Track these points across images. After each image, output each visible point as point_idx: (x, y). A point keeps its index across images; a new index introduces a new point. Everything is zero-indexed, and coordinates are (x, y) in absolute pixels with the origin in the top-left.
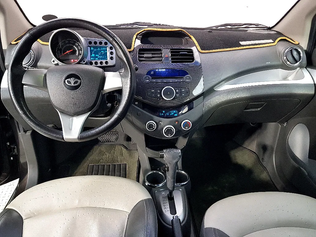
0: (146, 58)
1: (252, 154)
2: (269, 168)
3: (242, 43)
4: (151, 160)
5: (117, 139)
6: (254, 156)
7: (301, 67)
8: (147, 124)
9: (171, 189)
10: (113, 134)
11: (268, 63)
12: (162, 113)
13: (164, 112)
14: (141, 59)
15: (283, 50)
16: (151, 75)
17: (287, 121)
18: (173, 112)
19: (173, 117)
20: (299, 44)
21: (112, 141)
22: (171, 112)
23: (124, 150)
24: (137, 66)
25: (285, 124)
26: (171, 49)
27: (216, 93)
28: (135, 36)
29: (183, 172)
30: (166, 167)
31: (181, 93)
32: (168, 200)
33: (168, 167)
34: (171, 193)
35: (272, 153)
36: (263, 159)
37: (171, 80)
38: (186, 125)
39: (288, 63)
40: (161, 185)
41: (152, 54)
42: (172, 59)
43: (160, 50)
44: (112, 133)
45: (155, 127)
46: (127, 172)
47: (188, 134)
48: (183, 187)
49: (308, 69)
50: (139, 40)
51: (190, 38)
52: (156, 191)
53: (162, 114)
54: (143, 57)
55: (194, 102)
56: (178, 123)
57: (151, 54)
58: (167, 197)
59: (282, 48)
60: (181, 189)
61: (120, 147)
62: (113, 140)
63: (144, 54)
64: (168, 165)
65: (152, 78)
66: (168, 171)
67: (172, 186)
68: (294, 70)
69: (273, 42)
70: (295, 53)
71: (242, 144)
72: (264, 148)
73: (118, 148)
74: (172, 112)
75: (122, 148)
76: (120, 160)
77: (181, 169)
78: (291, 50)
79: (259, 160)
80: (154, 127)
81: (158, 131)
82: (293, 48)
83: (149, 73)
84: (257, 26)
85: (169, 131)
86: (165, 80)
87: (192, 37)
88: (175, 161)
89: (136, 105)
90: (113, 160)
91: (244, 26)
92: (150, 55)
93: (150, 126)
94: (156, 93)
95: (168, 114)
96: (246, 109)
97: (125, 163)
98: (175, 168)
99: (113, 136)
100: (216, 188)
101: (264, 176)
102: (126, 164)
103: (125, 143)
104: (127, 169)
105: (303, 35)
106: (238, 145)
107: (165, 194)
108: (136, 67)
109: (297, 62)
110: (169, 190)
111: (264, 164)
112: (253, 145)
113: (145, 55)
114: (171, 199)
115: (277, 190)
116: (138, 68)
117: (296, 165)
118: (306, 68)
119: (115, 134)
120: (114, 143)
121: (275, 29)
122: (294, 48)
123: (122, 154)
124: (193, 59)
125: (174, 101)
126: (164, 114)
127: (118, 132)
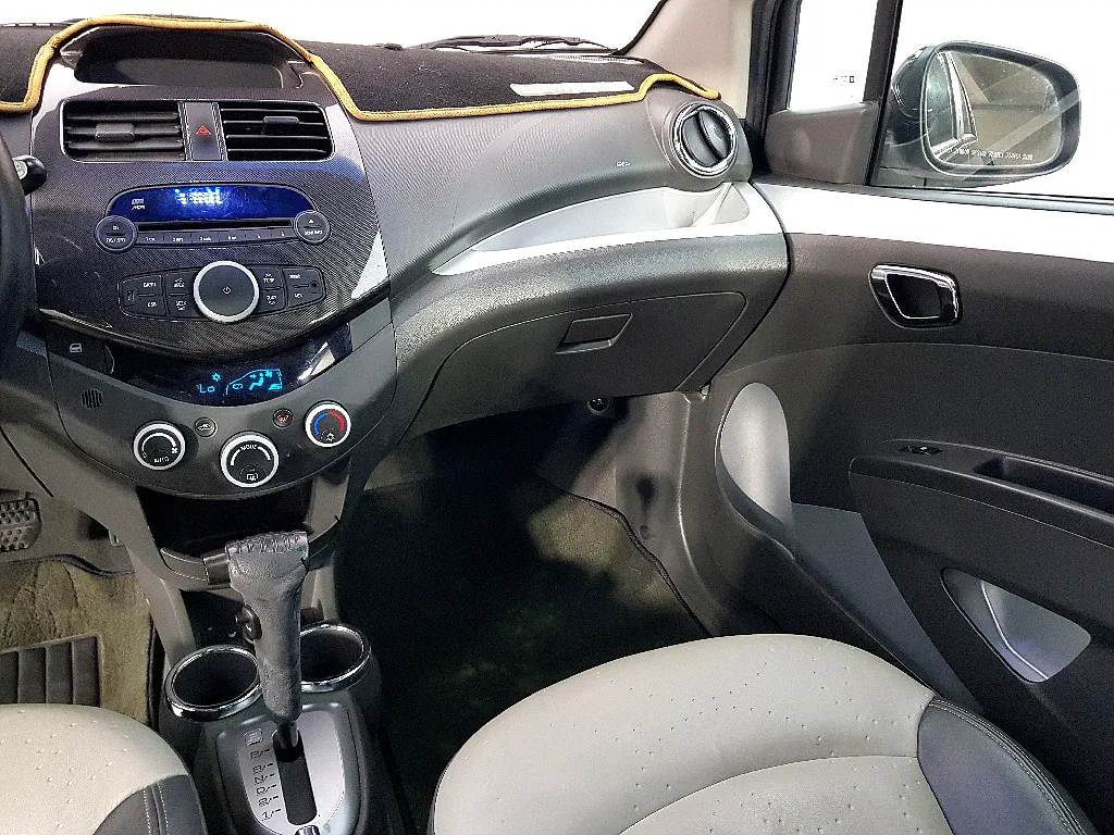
0: (103, 140)
1: (606, 517)
2: (668, 559)
3: (519, 89)
4: (193, 601)
5: (34, 535)
6: (615, 522)
7: (733, 177)
8: (136, 442)
9: (281, 713)
10: (13, 514)
11: (623, 167)
12: (208, 381)
13: (216, 377)
14: (80, 146)
15: (670, 116)
16: (136, 216)
17: (709, 382)
18: (261, 377)
19: (262, 395)
20: (719, 97)
21: (12, 548)
22: (254, 376)
23: (81, 578)
24: (38, 162)
25: (705, 392)
26: (222, 104)
27: (441, 289)
28: (46, 52)
29: (341, 629)
30: (248, 621)
31: (284, 287)
32: (275, 763)
33: (257, 620)
34: (286, 727)
35: (673, 501)
36: (644, 528)
37: (233, 235)
38: (326, 424)
39: (693, 164)
40: (243, 703)
41: (136, 124)
42: (230, 143)
43: (172, 107)
44: (17, 507)
45: (179, 446)
46: (103, 673)
47: (344, 462)
48: (345, 694)
49: (758, 185)
50: (68, 66)
51: (310, 64)
52: (223, 734)
53: (212, 389)
54: (90, 138)
55: (353, 325)
56: (288, 422)
57: (131, 126)
58: (272, 750)
59: (664, 111)
60: (335, 705)
61: (57, 570)
62: (16, 539)
63: (93, 124)
64: (258, 609)
65: (141, 228)
66: (258, 634)
67: (288, 698)
68: (716, 190)
69: (633, 89)
70: (710, 127)
71: (570, 487)
72: (645, 488)
73: (51, 574)
74: (259, 377)
75: (73, 570)
76: (63, 626)
77: (334, 616)
78: (697, 116)
79: (631, 536)
80: (175, 451)
81: (199, 463)
82: (703, 110)
83: (121, 206)
84: (573, 44)
85: (249, 460)
86: (206, 238)
87: (317, 60)
88: (283, 587)
89: (75, 357)
90: (32, 630)
91: (527, 46)
92: (126, 130)
93: (156, 448)
94: (165, 294)
95: (235, 385)
96: (563, 345)
97: (90, 633)
98: (290, 615)
99: (14, 522)
100: (486, 666)
101: (655, 590)
102: (95, 639)
103: (85, 549)
104: (102, 661)
105: (728, 62)
106: (556, 491)
107: (260, 737)
108: (36, 166)
109: (719, 159)
110: (276, 719)
111: (650, 545)
112: (605, 485)
113: (99, 131)
114: (290, 754)
115: (703, 633)
116: (45, 172)
117: (755, 531)
118: (749, 182)
119: (22, 512)
120: (21, 556)
121: (636, 53)
122: (706, 108)
123: (72, 598)
124: (327, 147)
125: (255, 327)
126: (221, 386)
127: (36, 503)
